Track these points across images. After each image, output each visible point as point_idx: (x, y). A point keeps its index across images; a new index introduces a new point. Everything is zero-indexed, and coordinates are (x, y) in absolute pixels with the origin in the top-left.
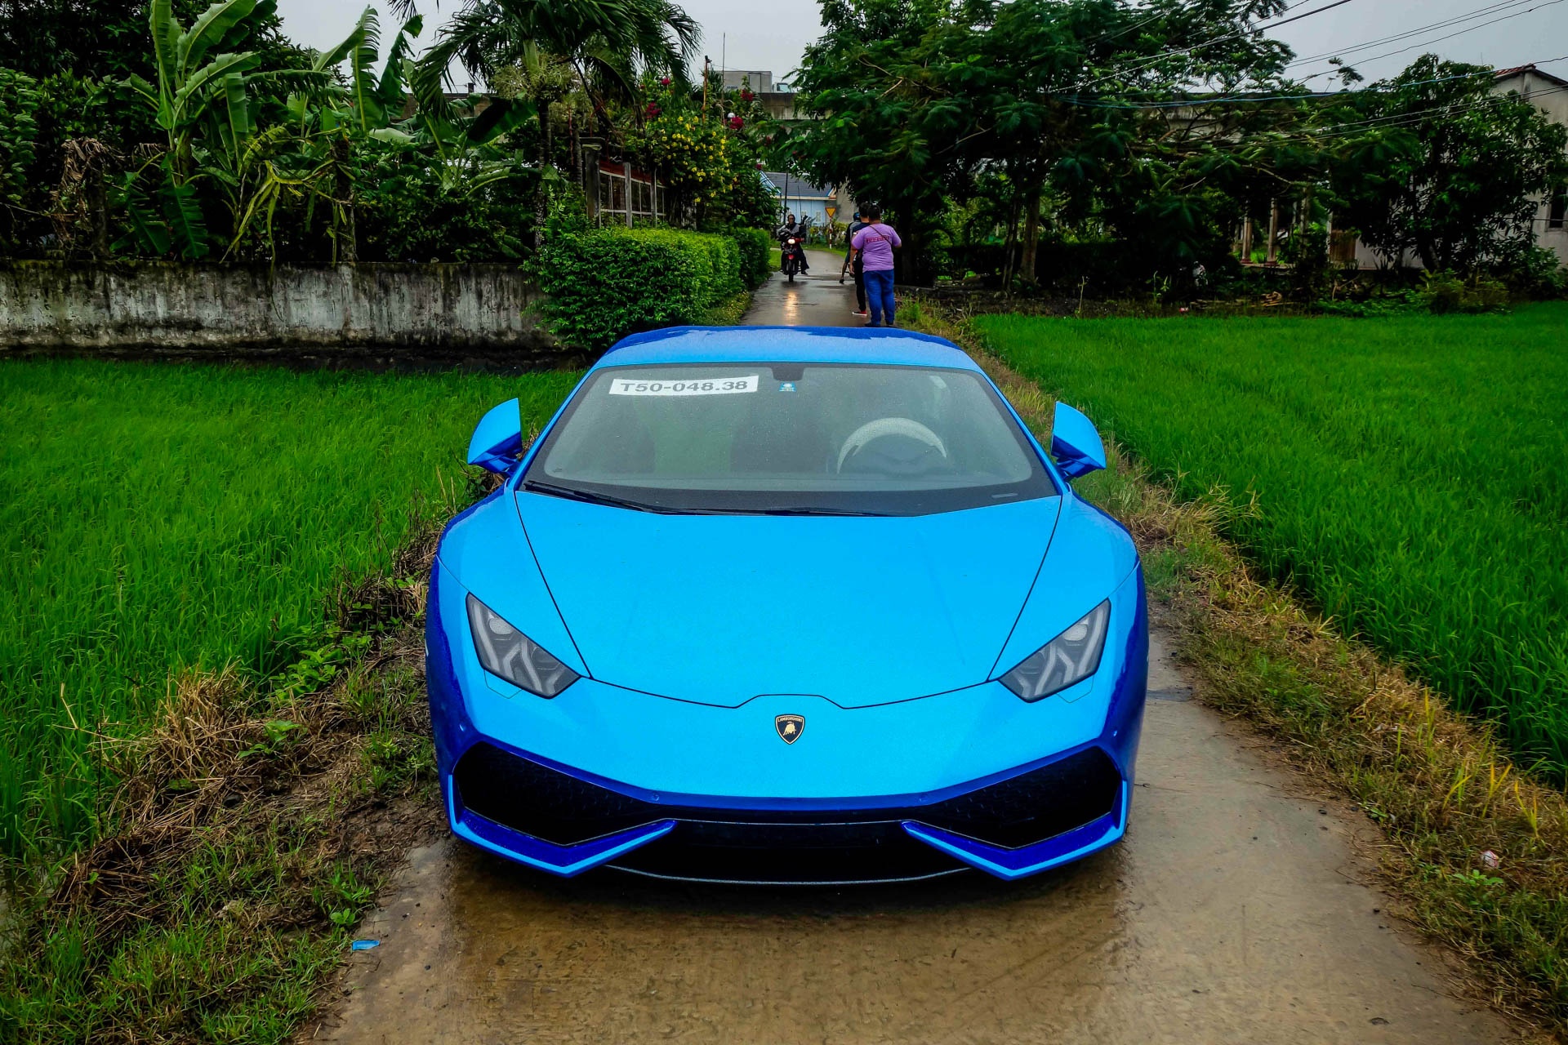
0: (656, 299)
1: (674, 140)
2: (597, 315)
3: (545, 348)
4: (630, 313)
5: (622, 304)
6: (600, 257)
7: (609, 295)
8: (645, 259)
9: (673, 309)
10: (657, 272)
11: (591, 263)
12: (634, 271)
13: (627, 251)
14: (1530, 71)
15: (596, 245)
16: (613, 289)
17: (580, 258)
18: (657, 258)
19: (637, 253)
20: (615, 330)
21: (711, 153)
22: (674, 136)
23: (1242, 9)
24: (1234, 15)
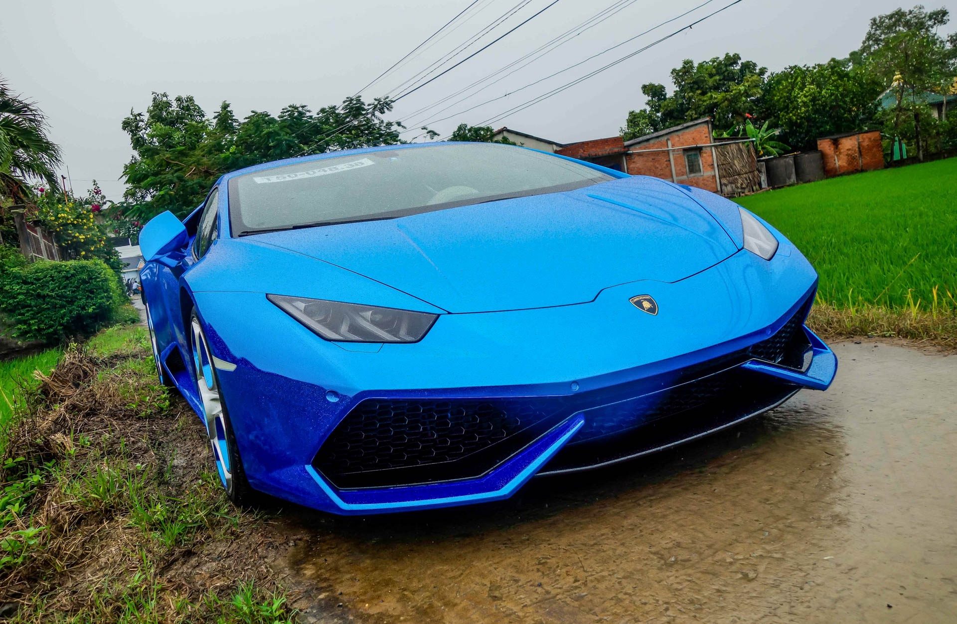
0: (87, 299)
1: (60, 218)
2: (46, 317)
3: (10, 349)
4: (71, 312)
5: (63, 307)
6: (40, 279)
7: (53, 303)
8: (73, 275)
9: (100, 304)
10: (84, 282)
11: (35, 284)
12: (68, 284)
13: (59, 272)
14: (505, 130)
15: (36, 272)
16: (54, 298)
17: (25, 282)
18: (83, 272)
19: (67, 272)
20: (61, 325)
21: (85, 224)
22: (59, 216)
23: (371, 110)
24: (367, 114)
